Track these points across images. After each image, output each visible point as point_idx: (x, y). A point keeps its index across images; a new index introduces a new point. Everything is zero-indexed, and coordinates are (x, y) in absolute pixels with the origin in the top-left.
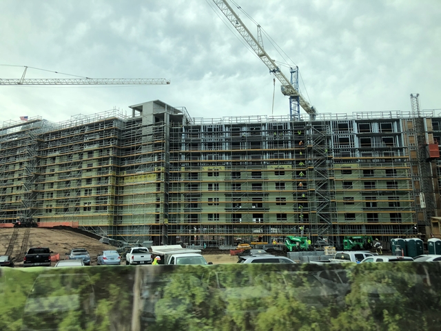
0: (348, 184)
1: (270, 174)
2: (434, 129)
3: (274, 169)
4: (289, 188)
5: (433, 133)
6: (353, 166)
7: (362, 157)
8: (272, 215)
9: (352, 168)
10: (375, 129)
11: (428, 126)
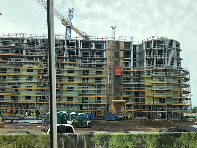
0: (71, 79)
1: (24, 71)
2: (125, 48)
3: (27, 68)
4: (35, 80)
5: (124, 51)
6: (76, 68)
7: (83, 63)
8: (22, 97)
9: (75, 69)
10: (93, 46)
11: (121, 46)
